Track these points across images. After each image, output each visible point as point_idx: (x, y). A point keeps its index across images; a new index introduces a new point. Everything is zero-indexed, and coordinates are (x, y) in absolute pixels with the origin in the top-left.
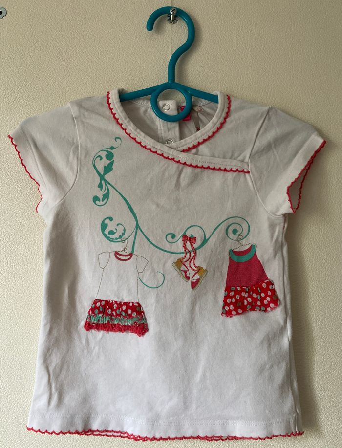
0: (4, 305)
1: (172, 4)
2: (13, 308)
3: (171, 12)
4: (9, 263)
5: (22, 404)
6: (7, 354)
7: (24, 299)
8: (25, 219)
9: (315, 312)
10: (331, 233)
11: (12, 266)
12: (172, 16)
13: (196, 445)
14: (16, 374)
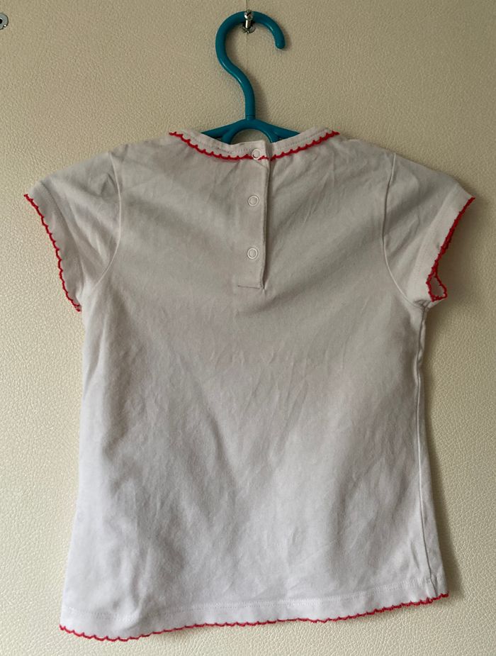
0: (17, 443)
1: (247, 5)
2: (29, 446)
3: (246, 17)
4: (22, 382)
5: (46, 583)
6: (23, 513)
7: (45, 433)
8: (44, 319)
9: (460, 441)
10: (480, 329)
11: (27, 386)
12: (247, 21)
13: (295, 634)
14: (36, 540)
